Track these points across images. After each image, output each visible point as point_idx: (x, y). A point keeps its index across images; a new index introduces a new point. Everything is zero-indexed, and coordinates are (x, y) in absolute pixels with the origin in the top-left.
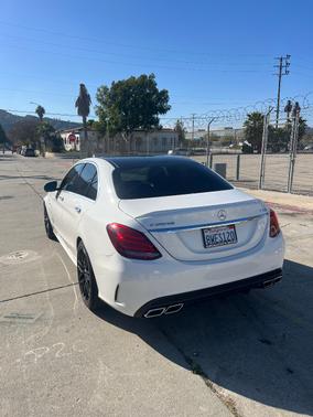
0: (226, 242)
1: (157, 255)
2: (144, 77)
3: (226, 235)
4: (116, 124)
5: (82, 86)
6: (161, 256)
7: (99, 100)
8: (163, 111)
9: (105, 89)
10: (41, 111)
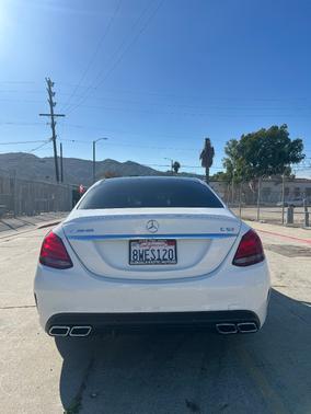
0: (161, 261)
1: (68, 264)
2: (275, 128)
3: (162, 253)
4: (243, 174)
5: (207, 140)
6: (72, 266)
7: (227, 153)
8: (296, 160)
9: (234, 142)
10: (176, 166)
